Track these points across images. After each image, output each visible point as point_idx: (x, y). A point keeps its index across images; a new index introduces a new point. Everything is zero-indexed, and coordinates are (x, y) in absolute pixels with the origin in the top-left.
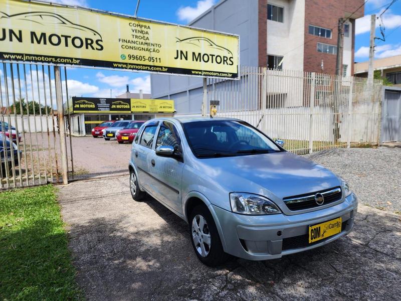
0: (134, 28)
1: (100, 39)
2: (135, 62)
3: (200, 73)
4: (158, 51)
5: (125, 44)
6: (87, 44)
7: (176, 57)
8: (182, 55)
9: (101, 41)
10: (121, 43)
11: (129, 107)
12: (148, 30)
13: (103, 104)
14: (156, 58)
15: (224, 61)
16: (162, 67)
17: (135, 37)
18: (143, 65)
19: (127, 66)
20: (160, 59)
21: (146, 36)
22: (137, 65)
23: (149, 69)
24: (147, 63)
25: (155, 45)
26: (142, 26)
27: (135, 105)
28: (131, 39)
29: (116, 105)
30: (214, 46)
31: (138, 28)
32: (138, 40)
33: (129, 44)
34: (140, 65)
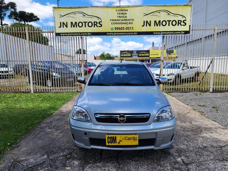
0: (118, 12)
1: (100, 21)
2: (119, 31)
3: (159, 33)
4: (132, 23)
5: (113, 22)
6: (94, 25)
7: (143, 25)
8: (147, 23)
9: (101, 22)
10: (111, 22)
11: (148, 55)
12: (127, 12)
13: (135, 54)
14: (131, 28)
15: (178, 23)
16: (134, 32)
17: (119, 17)
18: (123, 32)
19: (114, 34)
20: (133, 28)
21: (125, 15)
22: (119, 32)
23: (126, 34)
24: (125, 31)
25: (130, 20)
26: (123, 10)
27: (152, 54)
28: (117, 18)
29: (141, 54)
30: (171, 14)
31: (121, 12)
32: (121, 18)
33: (115, 22)
34: (121, 32)
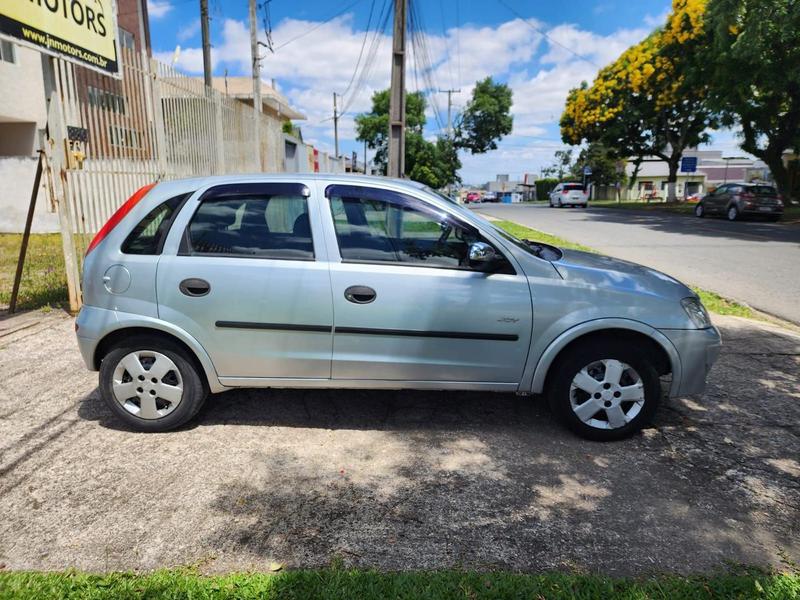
3: (42, 39)
15: (89, 20)
